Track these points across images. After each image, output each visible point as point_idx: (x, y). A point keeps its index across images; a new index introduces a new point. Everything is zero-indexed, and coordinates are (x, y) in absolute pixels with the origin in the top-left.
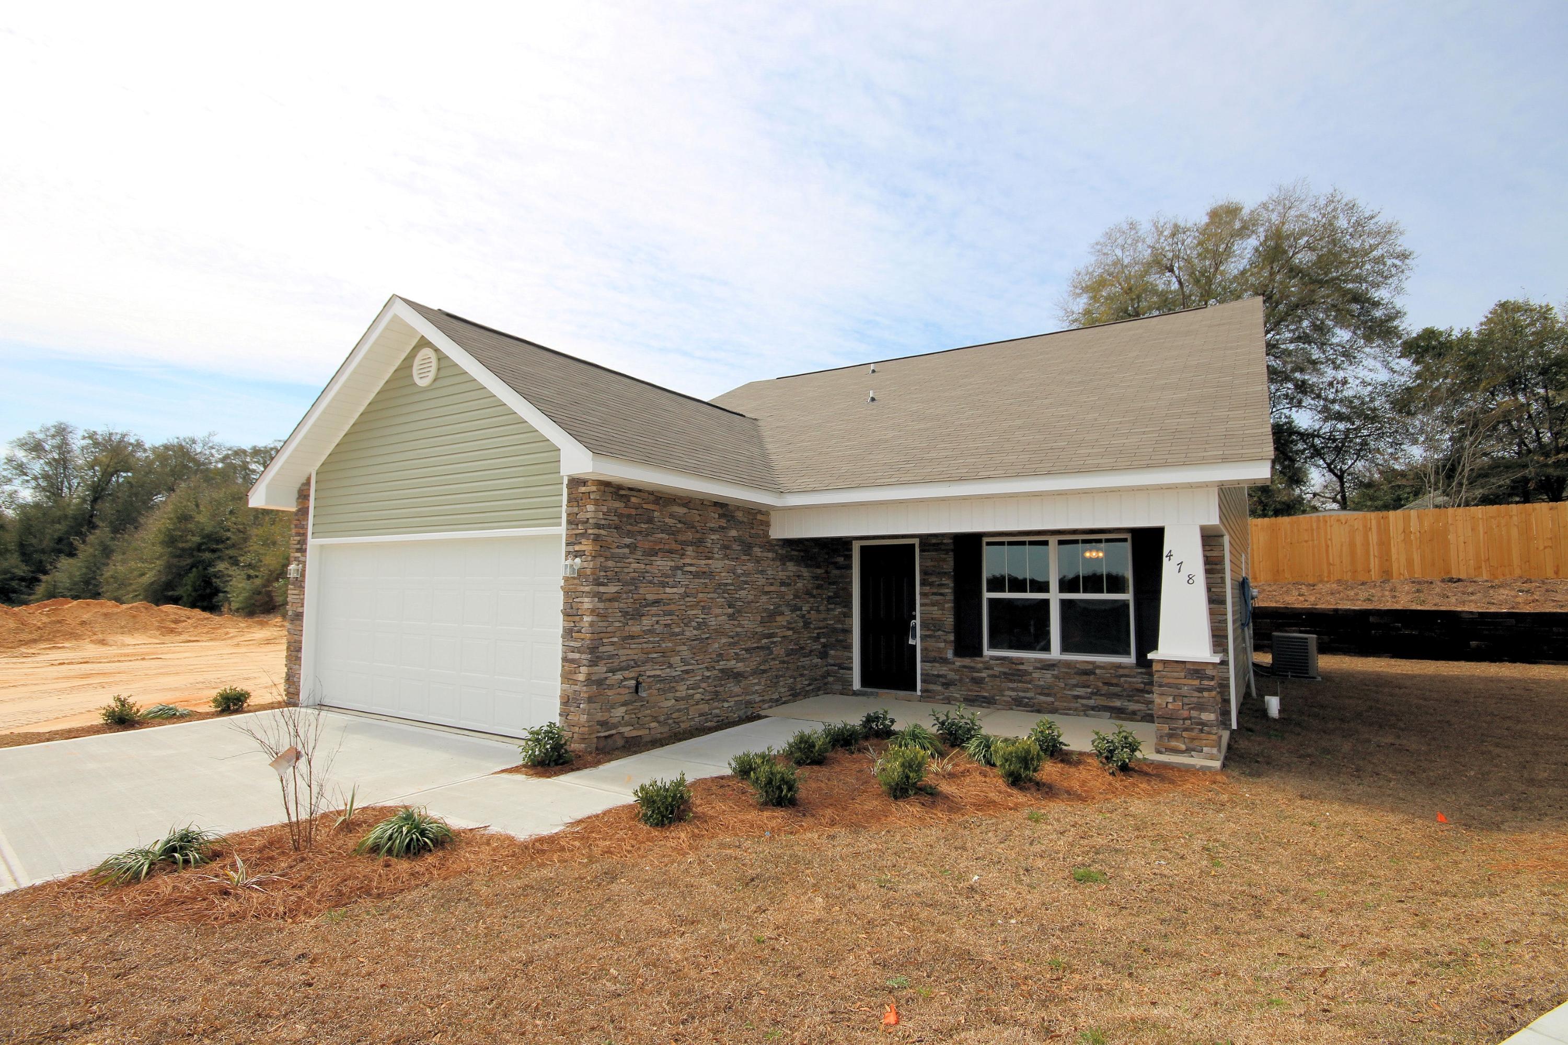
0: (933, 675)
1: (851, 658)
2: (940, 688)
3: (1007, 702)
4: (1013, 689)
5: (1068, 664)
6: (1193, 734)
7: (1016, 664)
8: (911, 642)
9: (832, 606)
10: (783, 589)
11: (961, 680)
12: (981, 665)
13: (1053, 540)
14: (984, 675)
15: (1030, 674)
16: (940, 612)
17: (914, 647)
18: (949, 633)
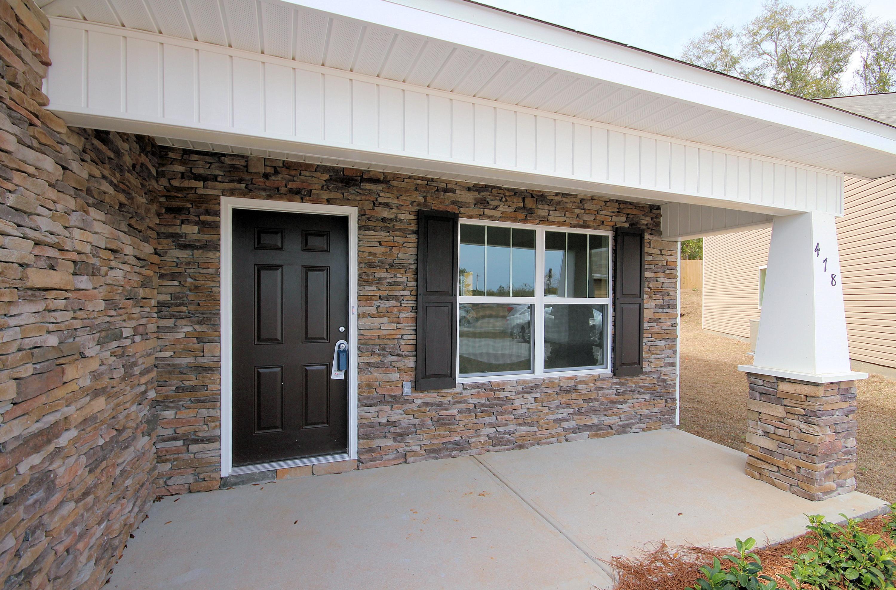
1: (217, 419)
2: (390, 442)
3: (483, 443)
4: (491, 425)
5: (550, 383)
7: (495, 391)
8: (337, 375)
9: (170, 322)
10: (83, 282)
11: (422, 426)
12: (450, 399)
13: (540, 231)
14: (454, 412)
15: (512, 401)
16: (394, 326)
17: (344, 384)
18: (406, 356)
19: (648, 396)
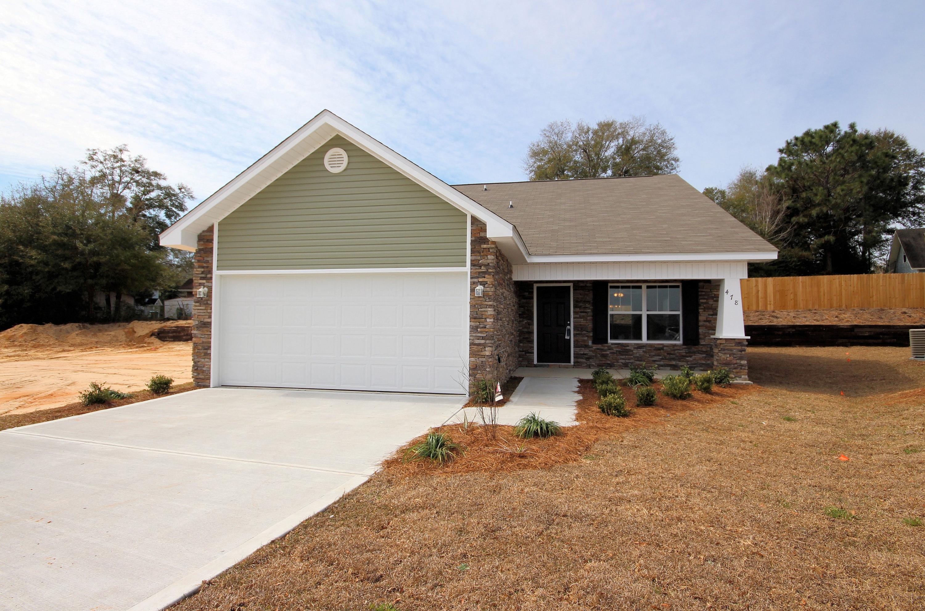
0: (581, 354)
1: (533, 347)
2: (584, 360)
3: (620, 365)
4: (623, 359)
5: (651, 345)
6: (738, 370)
7: (625, 346)
8: (567, 337)
9: (521, 319)
11: (596, 356)
12: (606, 348)
13: (644, 286)
14: (608, 353)
15: (632, 351)
16: (585, 322)
17: (569, 340)
18: (590, 332)
19: (705, 355)
